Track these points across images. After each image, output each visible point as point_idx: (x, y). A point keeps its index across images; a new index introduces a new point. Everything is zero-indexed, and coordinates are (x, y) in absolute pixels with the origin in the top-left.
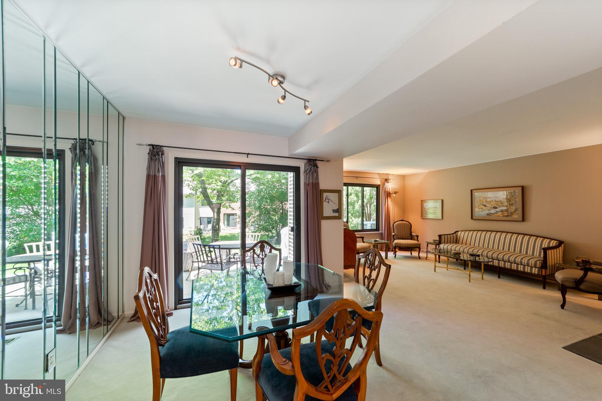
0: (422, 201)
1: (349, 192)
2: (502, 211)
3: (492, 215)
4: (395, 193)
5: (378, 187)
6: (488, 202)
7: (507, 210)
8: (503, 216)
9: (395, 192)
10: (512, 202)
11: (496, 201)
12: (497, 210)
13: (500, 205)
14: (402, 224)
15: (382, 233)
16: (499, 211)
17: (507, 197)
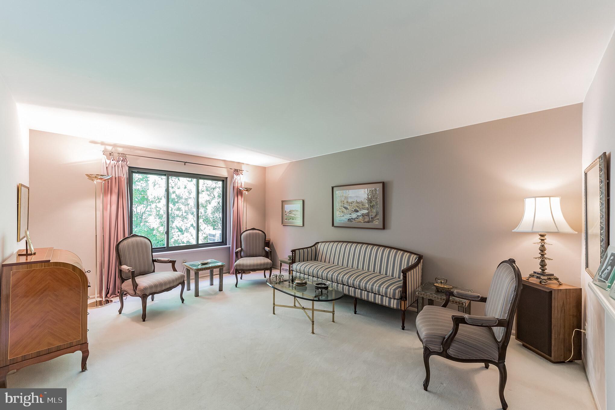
0: (283, 202)
1: (200, 189)
2: (363, 215)
3: (353, 221)
4: (248, 190)
5: (224, 181)
6: (349, 203)
7: (368, 215)
8: (364, 222)
9: (246, 188)
10: (374, 203)
11: (357, 203)
12: (359, 214)
13: (361, 206)
14: (253, 234)
15: (230, 247)
16: (360, 216)
17: (368, 196)
